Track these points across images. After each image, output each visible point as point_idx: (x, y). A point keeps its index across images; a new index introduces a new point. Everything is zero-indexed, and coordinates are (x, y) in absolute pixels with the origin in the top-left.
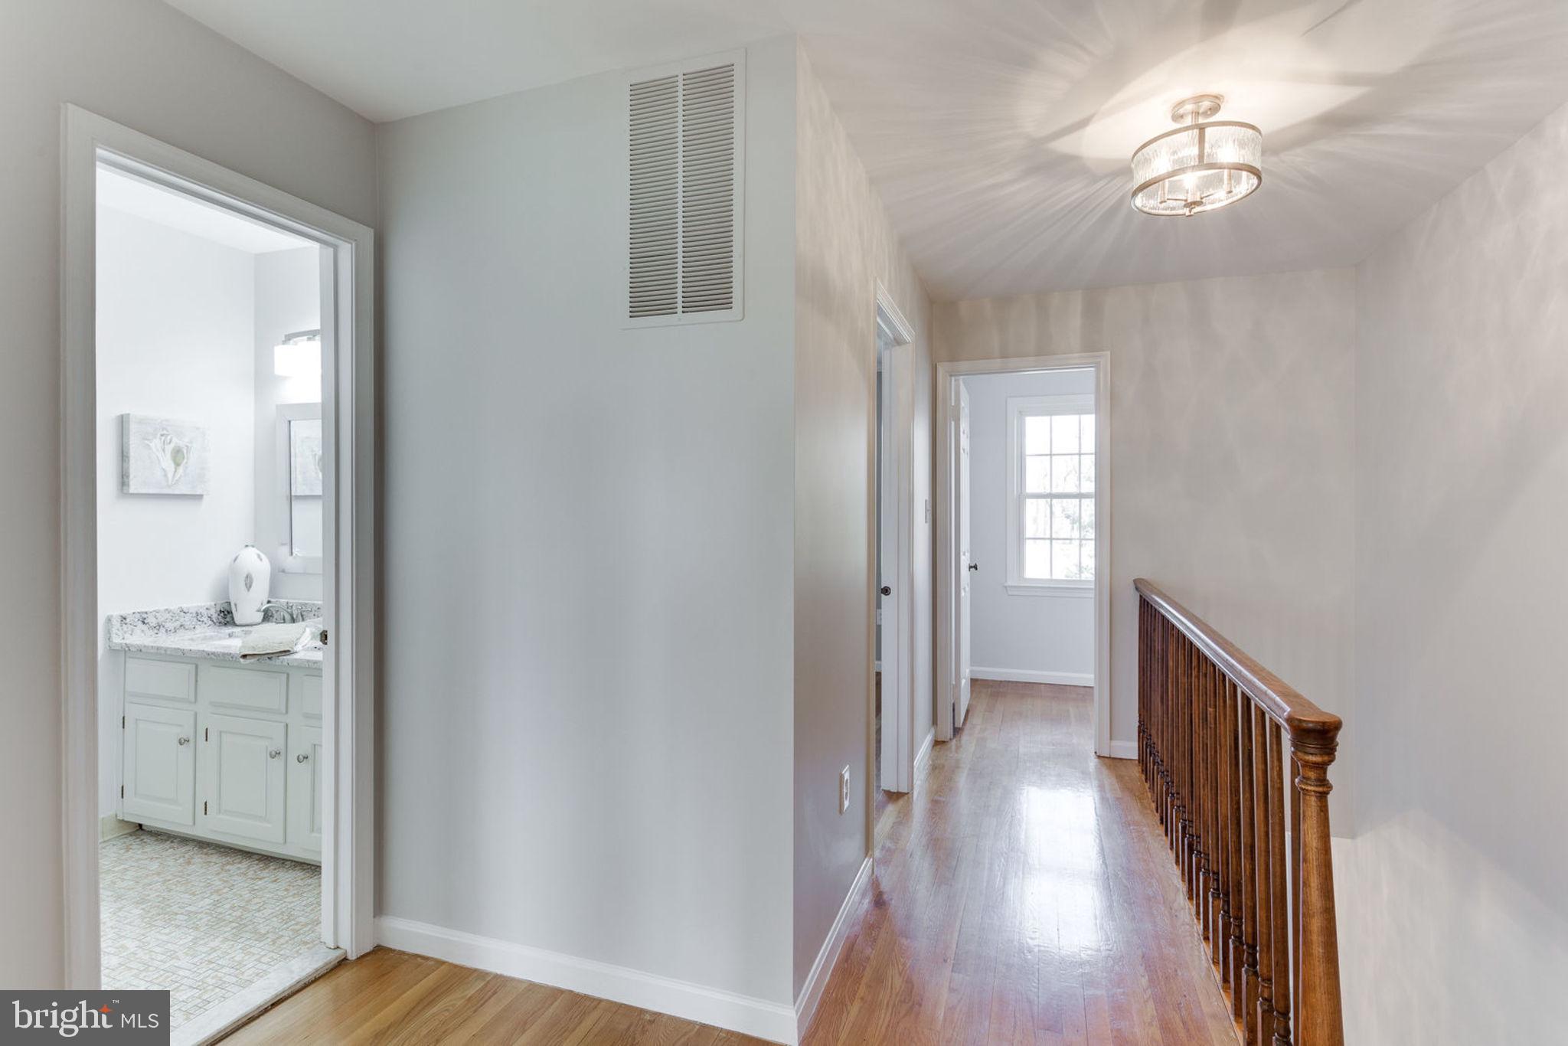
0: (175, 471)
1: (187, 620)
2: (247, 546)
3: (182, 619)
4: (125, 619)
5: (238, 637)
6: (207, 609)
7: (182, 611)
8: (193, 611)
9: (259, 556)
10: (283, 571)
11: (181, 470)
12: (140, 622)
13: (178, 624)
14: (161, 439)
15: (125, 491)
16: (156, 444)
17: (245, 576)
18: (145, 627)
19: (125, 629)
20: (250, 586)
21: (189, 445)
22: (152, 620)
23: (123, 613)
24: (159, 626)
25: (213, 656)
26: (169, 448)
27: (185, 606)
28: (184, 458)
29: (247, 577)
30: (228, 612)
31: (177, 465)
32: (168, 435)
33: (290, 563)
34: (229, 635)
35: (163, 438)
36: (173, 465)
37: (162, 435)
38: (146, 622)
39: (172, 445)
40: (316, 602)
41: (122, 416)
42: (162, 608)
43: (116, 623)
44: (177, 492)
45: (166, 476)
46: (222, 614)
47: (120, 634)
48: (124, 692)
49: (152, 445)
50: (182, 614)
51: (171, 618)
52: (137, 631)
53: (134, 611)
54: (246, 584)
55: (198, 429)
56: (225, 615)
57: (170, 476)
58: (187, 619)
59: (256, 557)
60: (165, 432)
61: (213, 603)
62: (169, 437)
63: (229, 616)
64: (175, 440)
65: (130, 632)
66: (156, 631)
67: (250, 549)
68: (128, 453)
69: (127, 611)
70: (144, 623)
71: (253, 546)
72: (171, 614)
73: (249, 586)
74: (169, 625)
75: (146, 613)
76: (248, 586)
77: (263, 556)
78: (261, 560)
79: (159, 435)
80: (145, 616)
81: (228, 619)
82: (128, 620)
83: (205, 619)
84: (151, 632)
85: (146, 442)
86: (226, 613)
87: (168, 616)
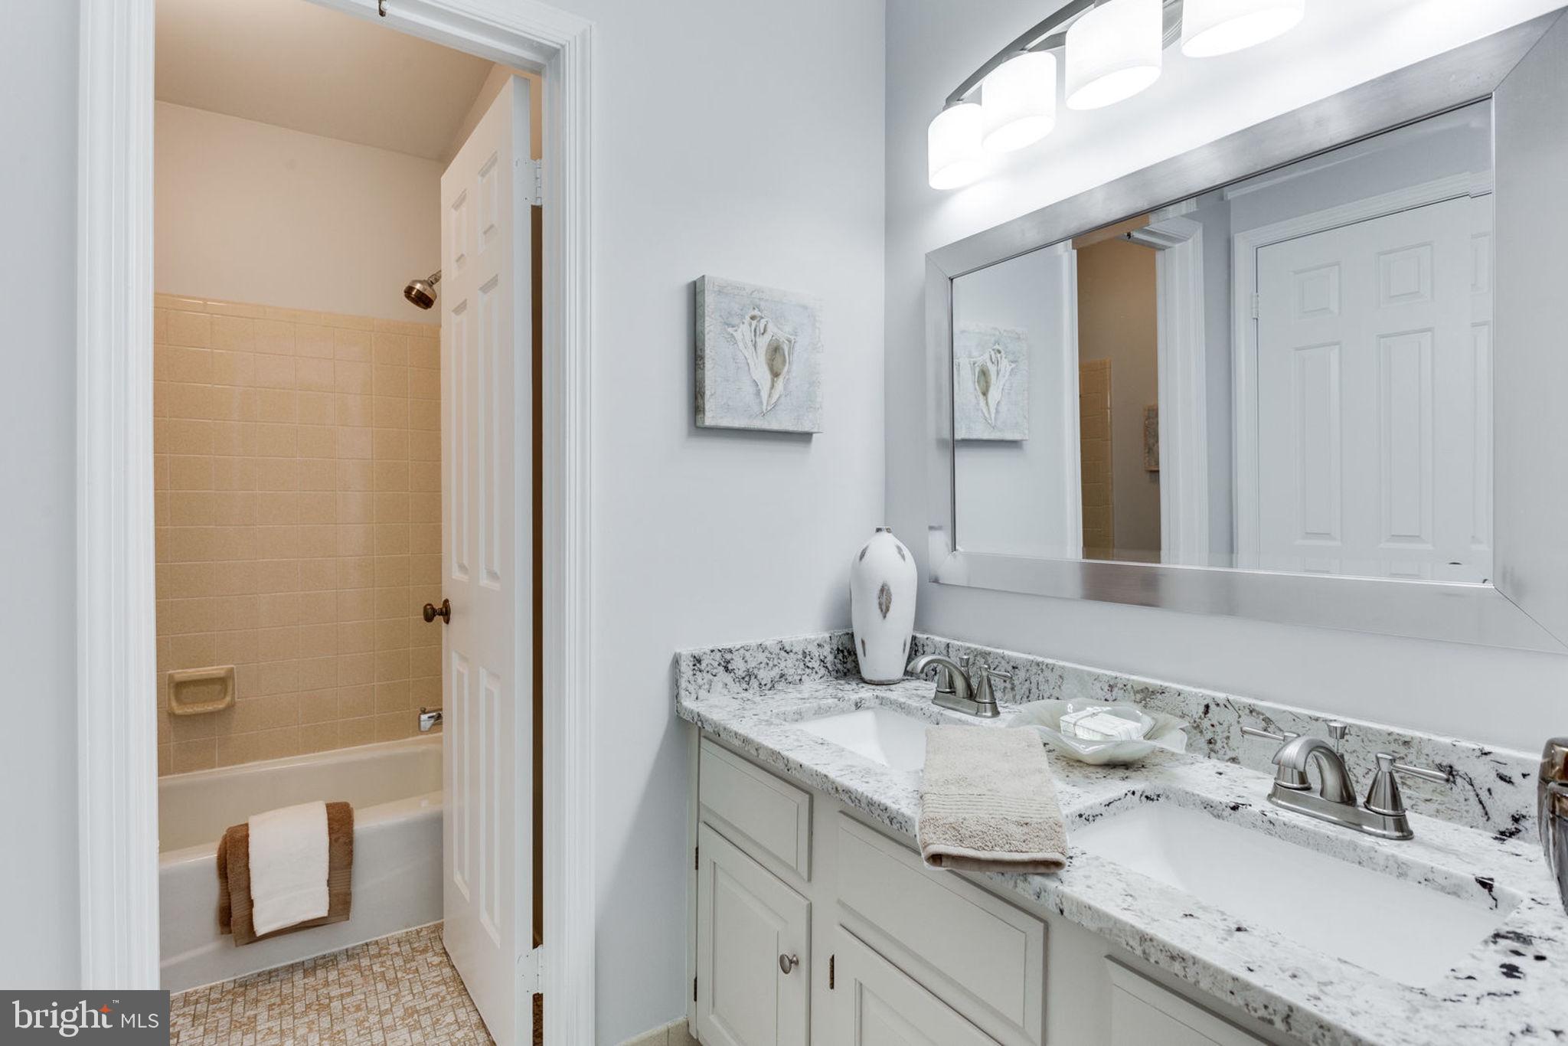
0: (773, 387)
1: (789, 665)
2: (879, 530)
3: (783, 664)
4: (699, 661)
5: (868, 708)
6: (819, 645)
7: (782, 649)
8: (798, 648)
9: (899, 549)
10: (936, 581)
11: (780, 383)
12: (721, 669)
13: (775, 673)
14: (750, 325)
15: (699, 424)
16: (744, 332)
17: (879, 588)
18: (728, 678)
19: (700, 681)
20: (888, 609)
21: (792, 337)
22: (738, 664)
23: (696, 653)
24: (750, 675)
25: (845, 798)
26: (763, 342)
27: (787, 639)
28: (784, 361)
29: (882, 590)
30: (849, 653)
31: (775, 374)
32: (762, 318)
33: (950, 566)
34: (856, 704)
35: (754, 323)
36: (768, 376)
37: (753, 318)
38: (730, 668)
39: (767, 338)
40: (1007, 653)
41: (695, 283)
42: (753, 642)
43: (686, 667)
44: (775, 426)
45: (758, 393)
46: (840, 656)
47: (693, 691)
48: (698, 806)
49: (738, 335)
50: (783, 653)
51: (766, 660)
52: (718, 686)
53: (711, 648)
54: (880, 604)
55: (805, 308)
56: (844, 657)
57: (764, 394)
58: (790, 663)
59: (895, 550)
60: (756, 312)
61: (827, 635)
62: (763, 322)
63: (850, 659)
64: (771, 328)
65: (707, 686)
66: (745, 686)
67: (884, 535)
68: (703, 350)
69: (701, 647)
70: (727, 669)
71: (888, 531)
72: (767, 653)
73: (885, 610)
74: (765, 675)
75: (731, 651)
76: (884, 608)
77: (906, 552)
78: (903, 557)
79: (748, 318)
80: (728, 656)
81: (849, 666)
82: (703, 666)
83: (815, 664)
84: (736, 688)
85: (730, 330)
86: (846, 654)
87: (762, 657)
